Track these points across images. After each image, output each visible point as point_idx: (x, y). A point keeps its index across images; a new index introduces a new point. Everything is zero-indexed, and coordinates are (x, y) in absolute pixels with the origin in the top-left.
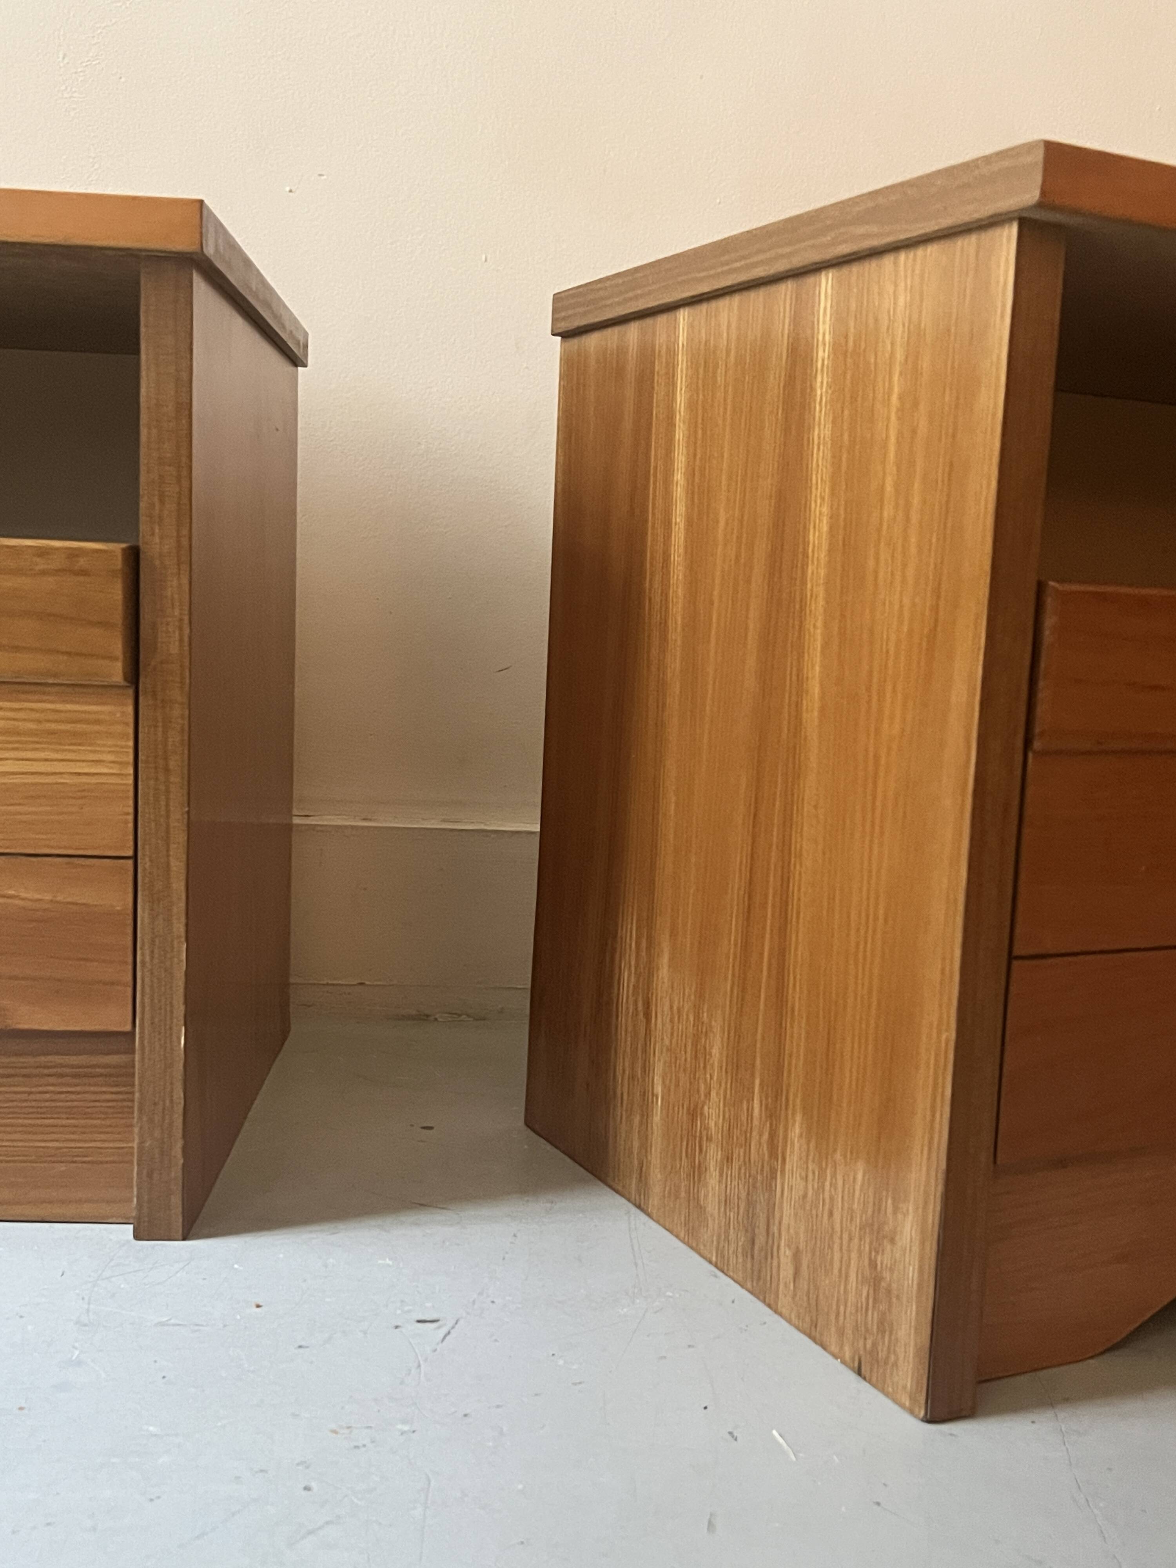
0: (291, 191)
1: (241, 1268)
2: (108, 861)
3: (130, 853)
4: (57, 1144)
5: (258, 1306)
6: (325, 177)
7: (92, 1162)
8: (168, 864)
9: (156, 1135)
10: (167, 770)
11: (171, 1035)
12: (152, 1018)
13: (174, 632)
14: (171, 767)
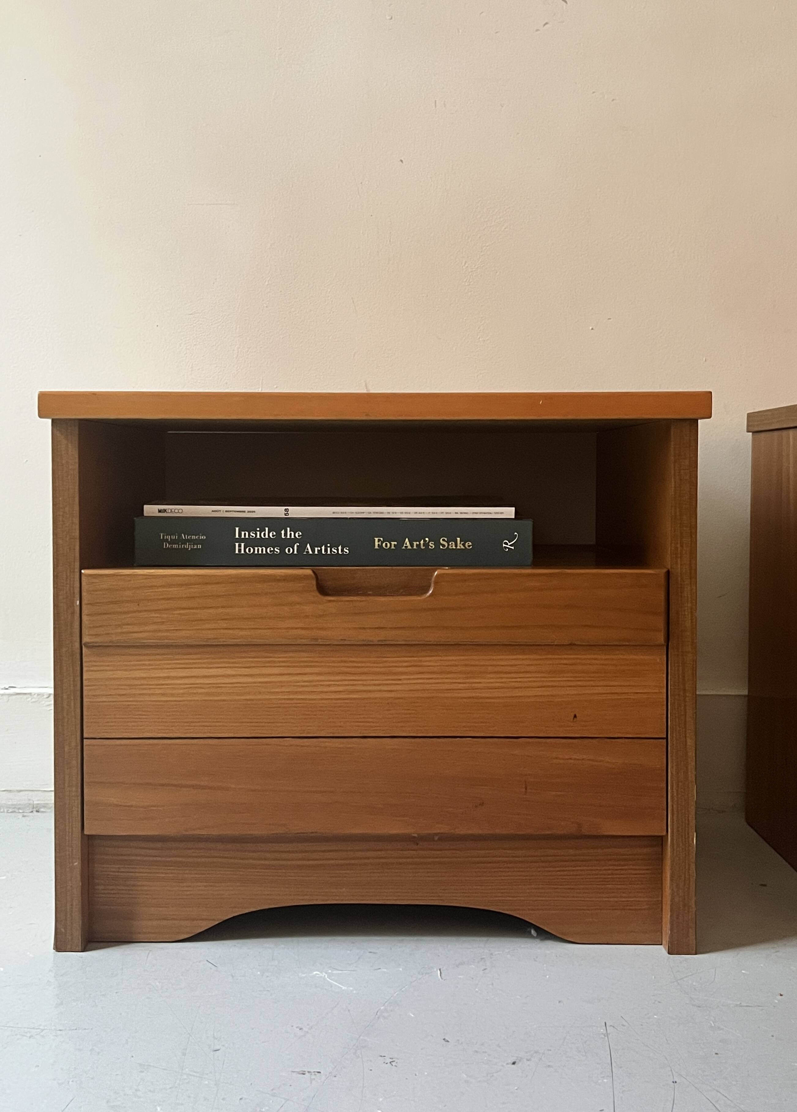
0: (592, 329)
1: (748, 973)
2: (652, 740)
3: (665, 736)
4: (616, 899)
5: (781, 995)
6: (612, 320)
7: (635, 910)
8: (686, 741)
9: (680, 894)
10: (685, 690)
11: (688, 837)
12: (678, 827)
13: (688, 615)
14: (687, 688)
